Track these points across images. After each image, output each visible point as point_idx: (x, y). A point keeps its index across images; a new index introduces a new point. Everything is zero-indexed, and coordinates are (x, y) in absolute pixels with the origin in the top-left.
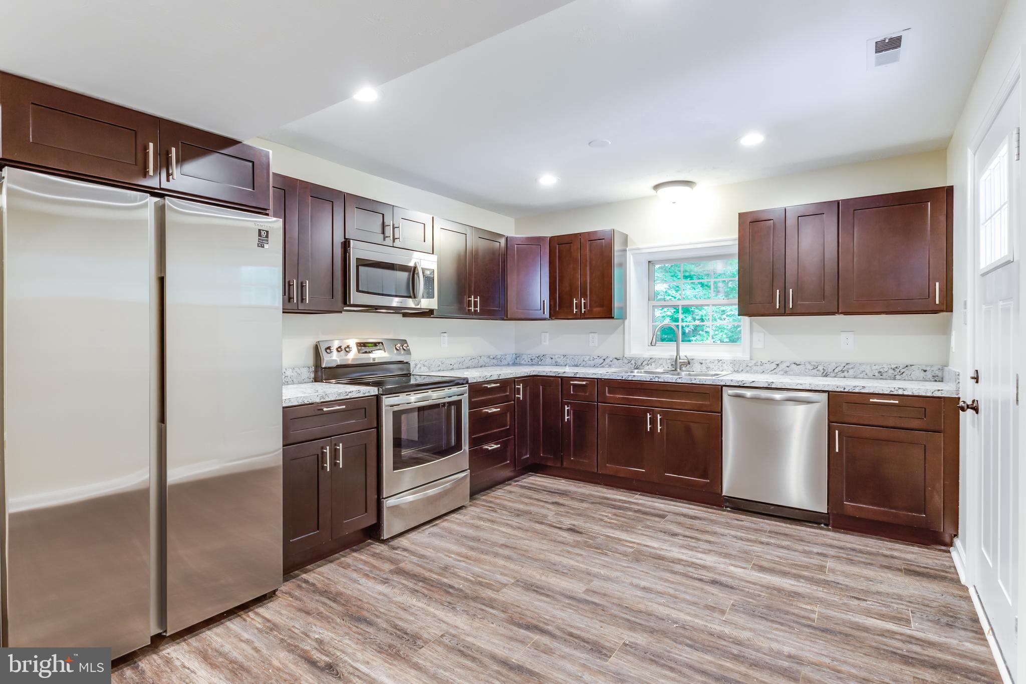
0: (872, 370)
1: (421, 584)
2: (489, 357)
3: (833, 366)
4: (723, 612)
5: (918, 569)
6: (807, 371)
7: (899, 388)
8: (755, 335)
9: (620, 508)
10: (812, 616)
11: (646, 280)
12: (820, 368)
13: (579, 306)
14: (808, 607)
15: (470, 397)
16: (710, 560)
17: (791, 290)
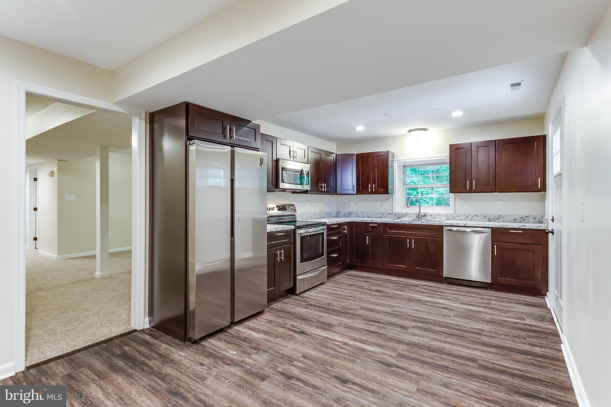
0: (511, 218)
1: (321, 309)
2: (326, 213)
3: (493, 216)
4: (450, 317)
5: (530, 304)
6: (481, 219)
7: (523, 226)
8: (457, 202)
9: (396, 283)
10: (486, 318)
11: (402, 175)
12: (487, 217)
13: (372, 188)
14: (485, 316)
15: (327, 231)
16: (441, 301)
17: (474, 181)
